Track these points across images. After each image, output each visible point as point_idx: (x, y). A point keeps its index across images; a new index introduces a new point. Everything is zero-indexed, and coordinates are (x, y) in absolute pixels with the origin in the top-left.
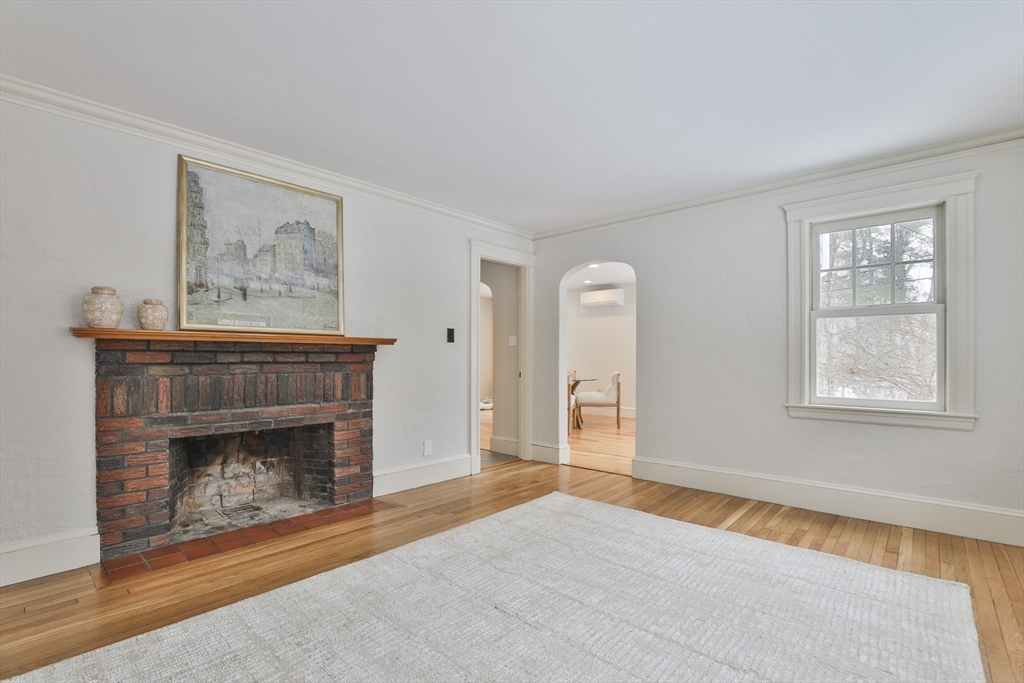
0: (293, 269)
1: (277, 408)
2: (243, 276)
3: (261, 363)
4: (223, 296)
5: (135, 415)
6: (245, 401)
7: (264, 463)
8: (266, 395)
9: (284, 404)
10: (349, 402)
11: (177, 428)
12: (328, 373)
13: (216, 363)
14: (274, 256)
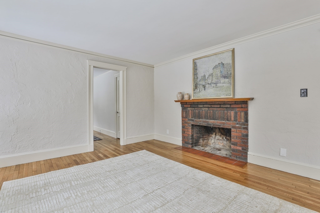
0: (217, 79)
1: (213, 121)
2: (205, 84)
3: (209, 107)
4: (200, 91)
5: (186, 118)
6: (205, 118)
7: (226, 138)
8: (210, 116)
9: (215, 120)
10: (237, 122)
11: (192, 122)
12: (229, 111)
13: (198, 107)
14: (212, 76)
